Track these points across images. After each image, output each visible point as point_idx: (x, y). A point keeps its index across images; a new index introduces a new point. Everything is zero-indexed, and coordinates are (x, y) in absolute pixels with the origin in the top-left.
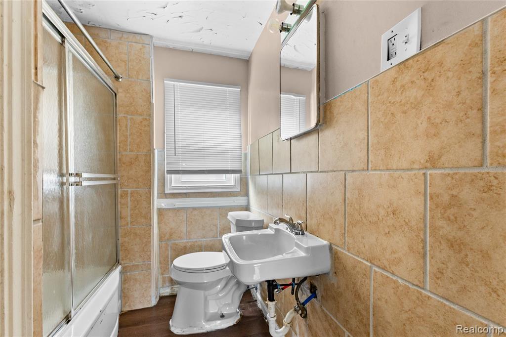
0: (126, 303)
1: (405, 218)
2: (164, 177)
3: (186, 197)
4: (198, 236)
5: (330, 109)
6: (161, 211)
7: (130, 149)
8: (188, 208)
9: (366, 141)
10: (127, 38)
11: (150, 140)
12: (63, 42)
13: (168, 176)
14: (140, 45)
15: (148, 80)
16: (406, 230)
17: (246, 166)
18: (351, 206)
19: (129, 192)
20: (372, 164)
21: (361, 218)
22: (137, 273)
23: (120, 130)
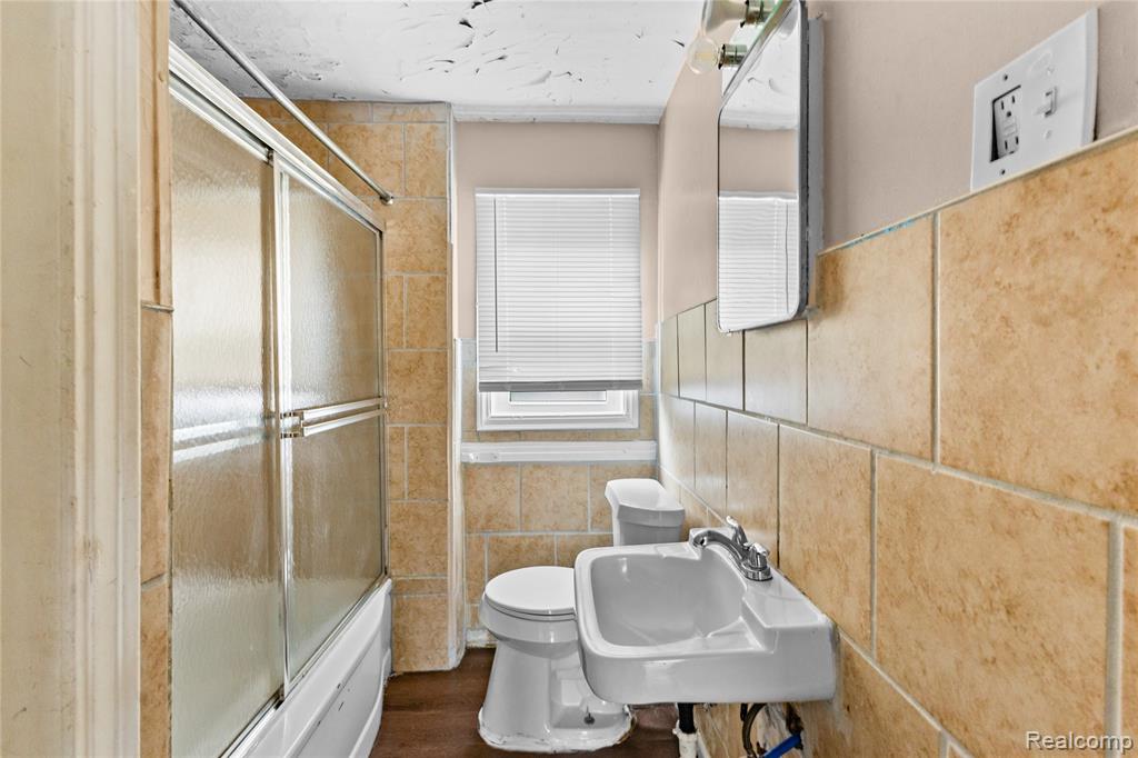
0: (400, 656)
1: (1043, 638)
2: (475, 397)
3: (520, 440)
4: (545, 526)
5: (835, 273)
6: (468, 470)
7: (407, 342)
8: (523, 464)
9: (927, 379)
10: (403, 116)
11: (445, 321)
12: (270, 158)
13: (483, 396)
14: (428, 125)
15: (443, 197)
16: (1049, 674)
17: (652, 371)
18: (887, 546)
19: (405, 430)
20: (944, 449)
21: (916, 587)
22: (422, 596)
23: (389, 303)
